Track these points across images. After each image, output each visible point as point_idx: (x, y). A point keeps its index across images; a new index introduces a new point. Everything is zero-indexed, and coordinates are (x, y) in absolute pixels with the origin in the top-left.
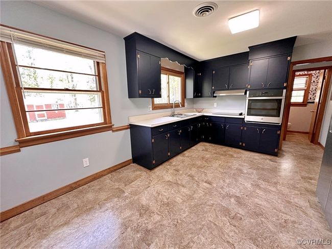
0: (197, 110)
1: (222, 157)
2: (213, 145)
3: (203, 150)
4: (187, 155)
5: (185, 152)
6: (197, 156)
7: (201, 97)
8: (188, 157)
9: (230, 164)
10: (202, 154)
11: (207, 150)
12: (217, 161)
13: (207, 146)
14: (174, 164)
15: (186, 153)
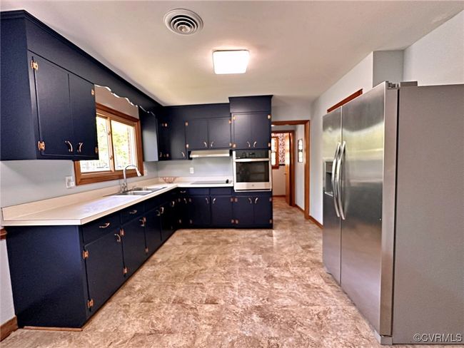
0: (165, 180)
1: (215, 247)
2: (197, 231)
3: (184, 244)
4: (159, 261)
5: (155, 256)
6: (178, 257)
7: (170, 159)
8: (162, 263)
9: (229, 256)
10: (184, 250)
11: (189, 242)
12: (210, 256)
13: (187, 234)
14: (138, 287)
15: (158, 257)
